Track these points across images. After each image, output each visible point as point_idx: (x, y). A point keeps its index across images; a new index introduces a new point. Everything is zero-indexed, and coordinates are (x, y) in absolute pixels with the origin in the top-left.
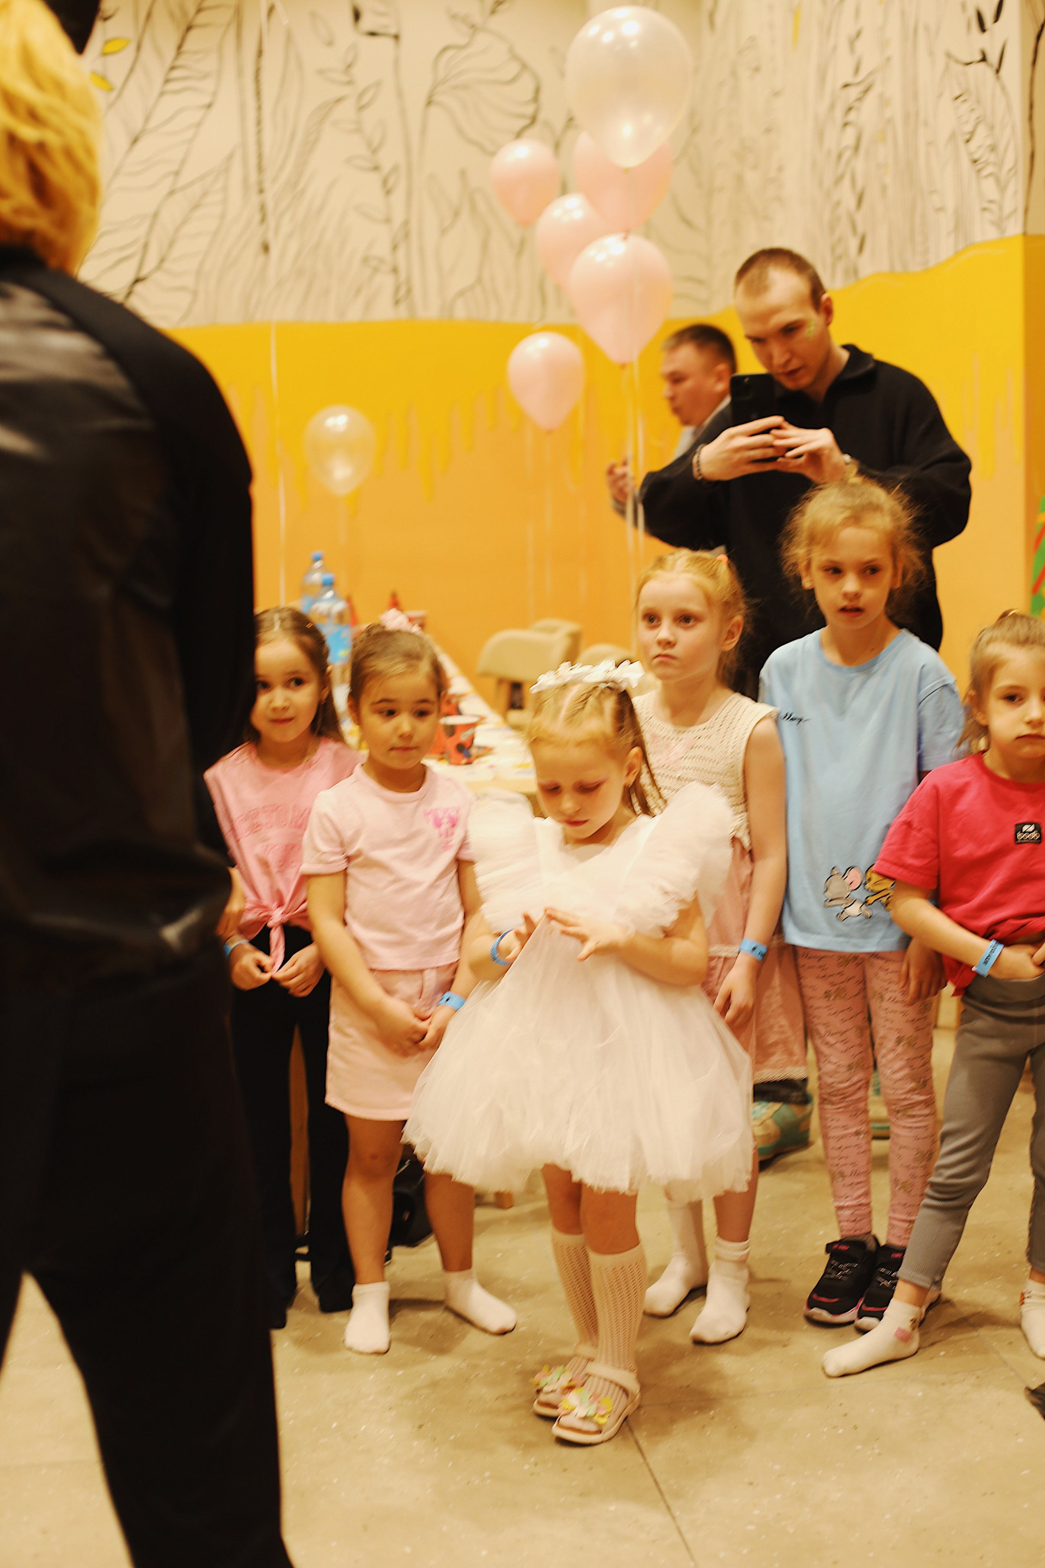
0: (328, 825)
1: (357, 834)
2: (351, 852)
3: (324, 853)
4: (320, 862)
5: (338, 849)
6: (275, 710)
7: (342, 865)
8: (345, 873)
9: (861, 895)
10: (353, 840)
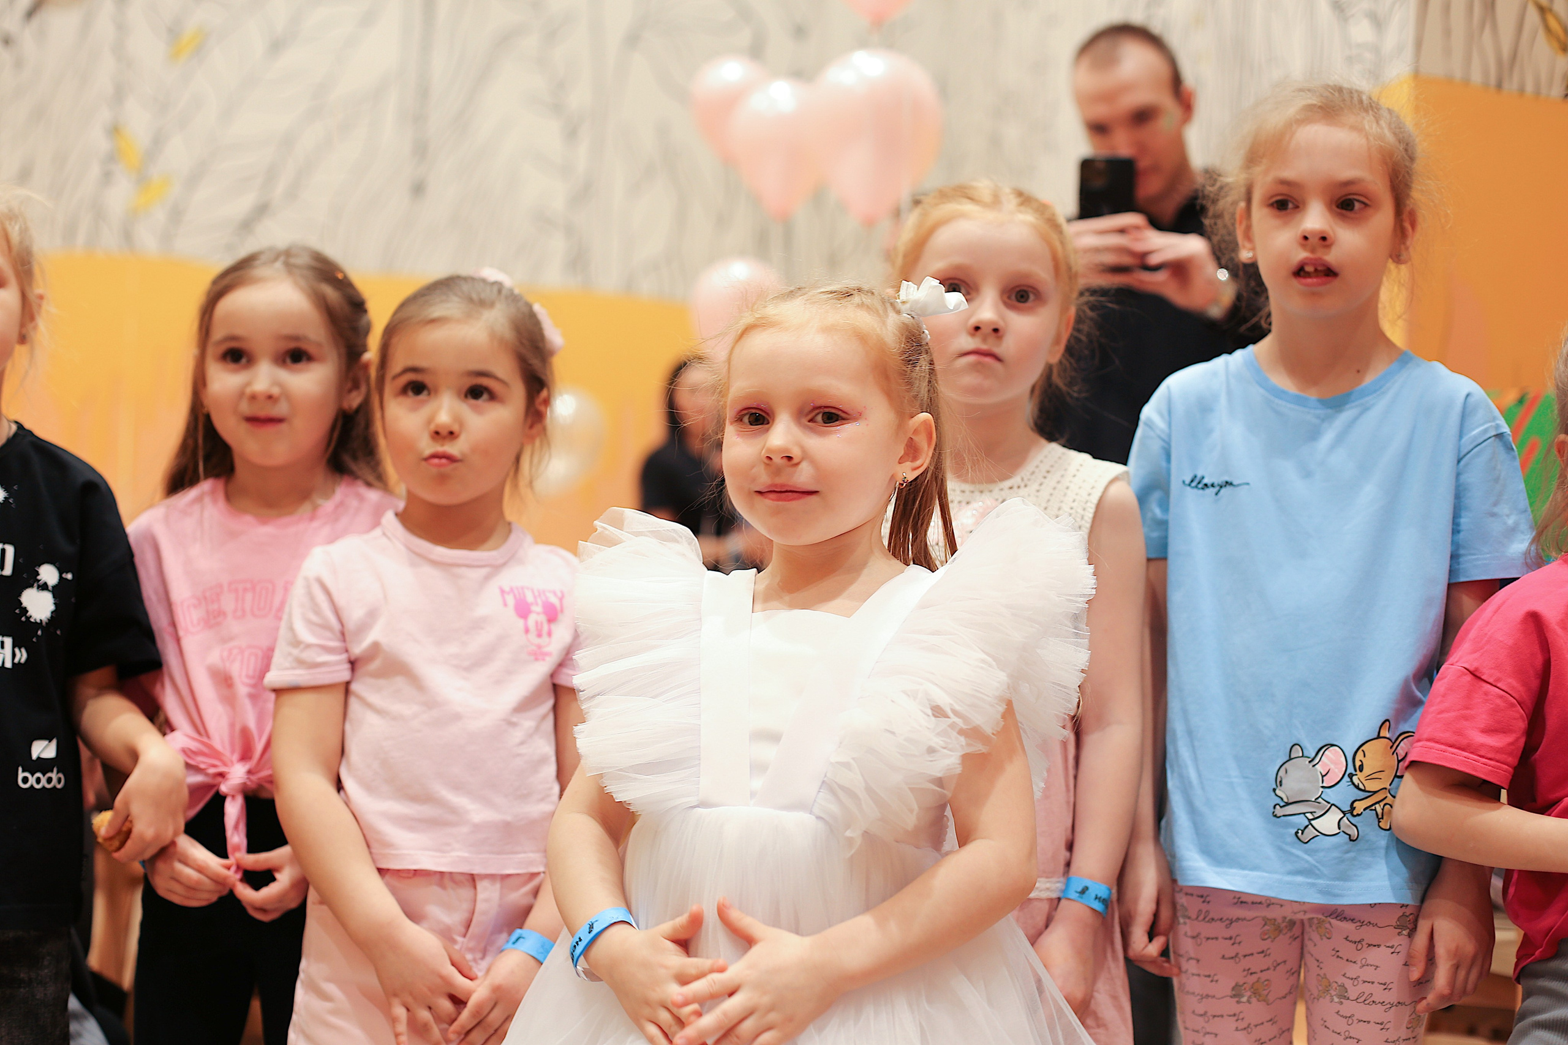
0: (321, 598)
1: (372, 615)
2: (357, 650)
3: (309, 646)
4: (301, 663)
5: (335, 644)
6: (253, 397)
7: (343, 674)
8: (346, 688)
9: (1343, 795)
10: (364, 627)
